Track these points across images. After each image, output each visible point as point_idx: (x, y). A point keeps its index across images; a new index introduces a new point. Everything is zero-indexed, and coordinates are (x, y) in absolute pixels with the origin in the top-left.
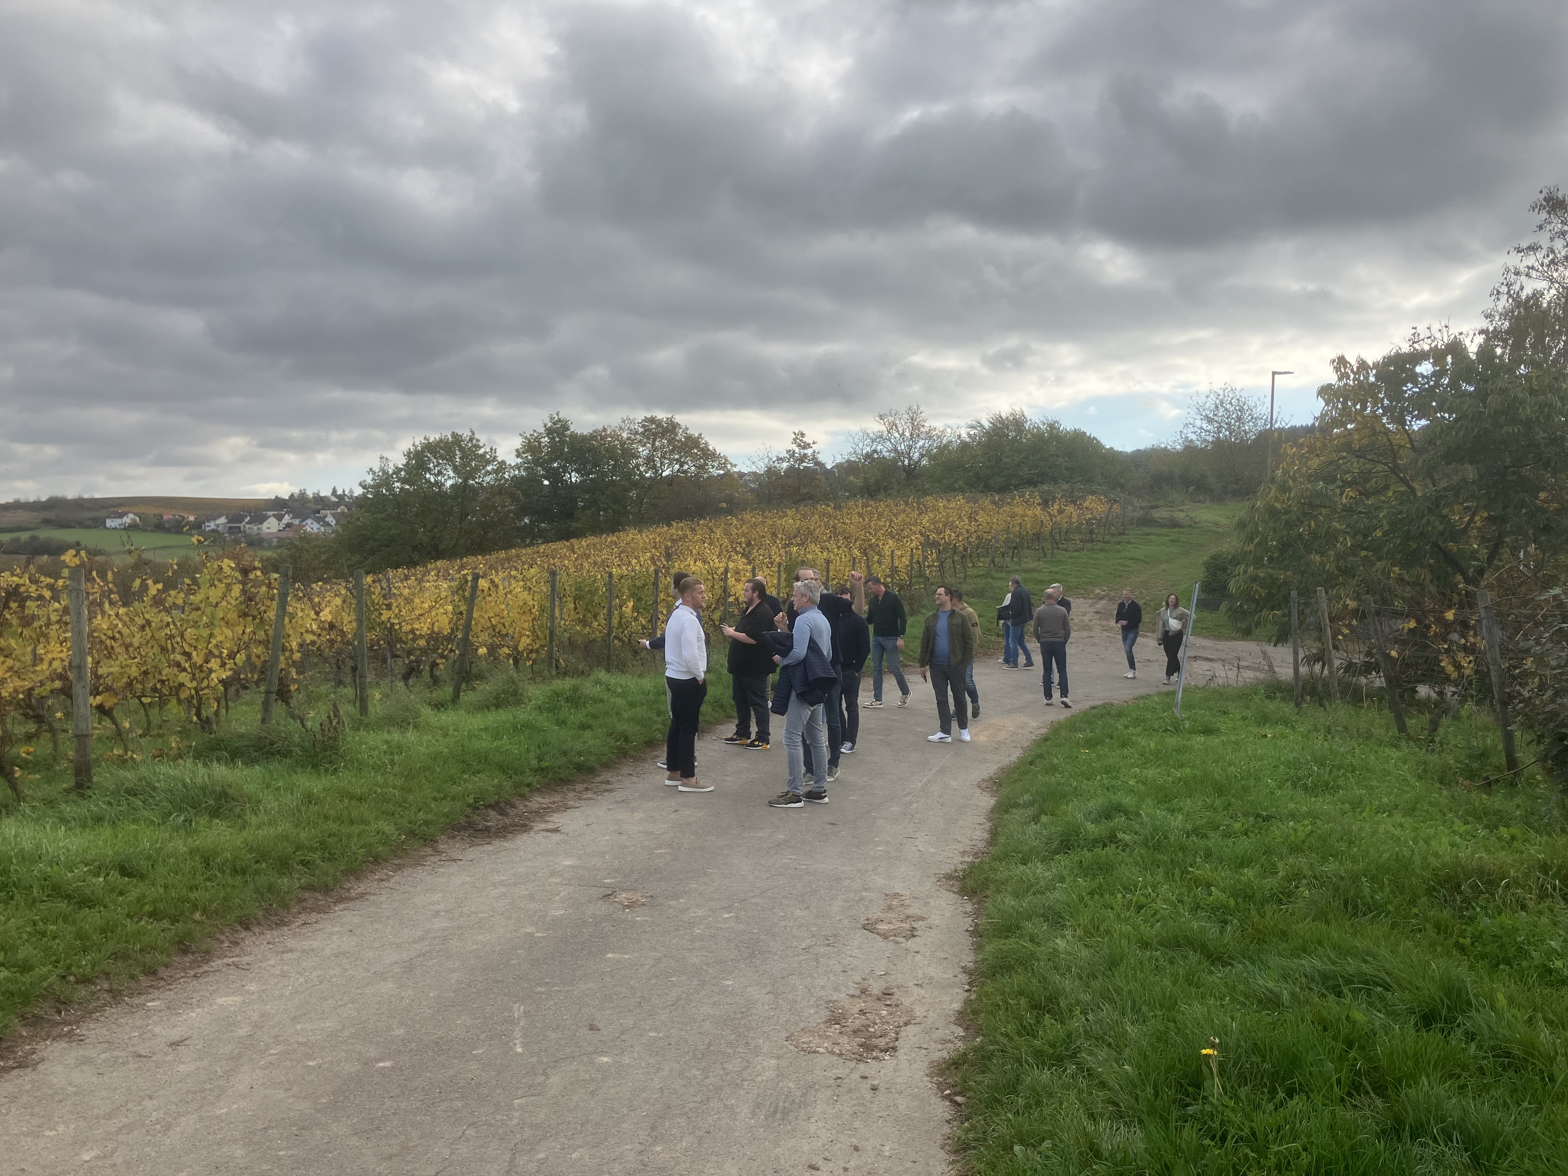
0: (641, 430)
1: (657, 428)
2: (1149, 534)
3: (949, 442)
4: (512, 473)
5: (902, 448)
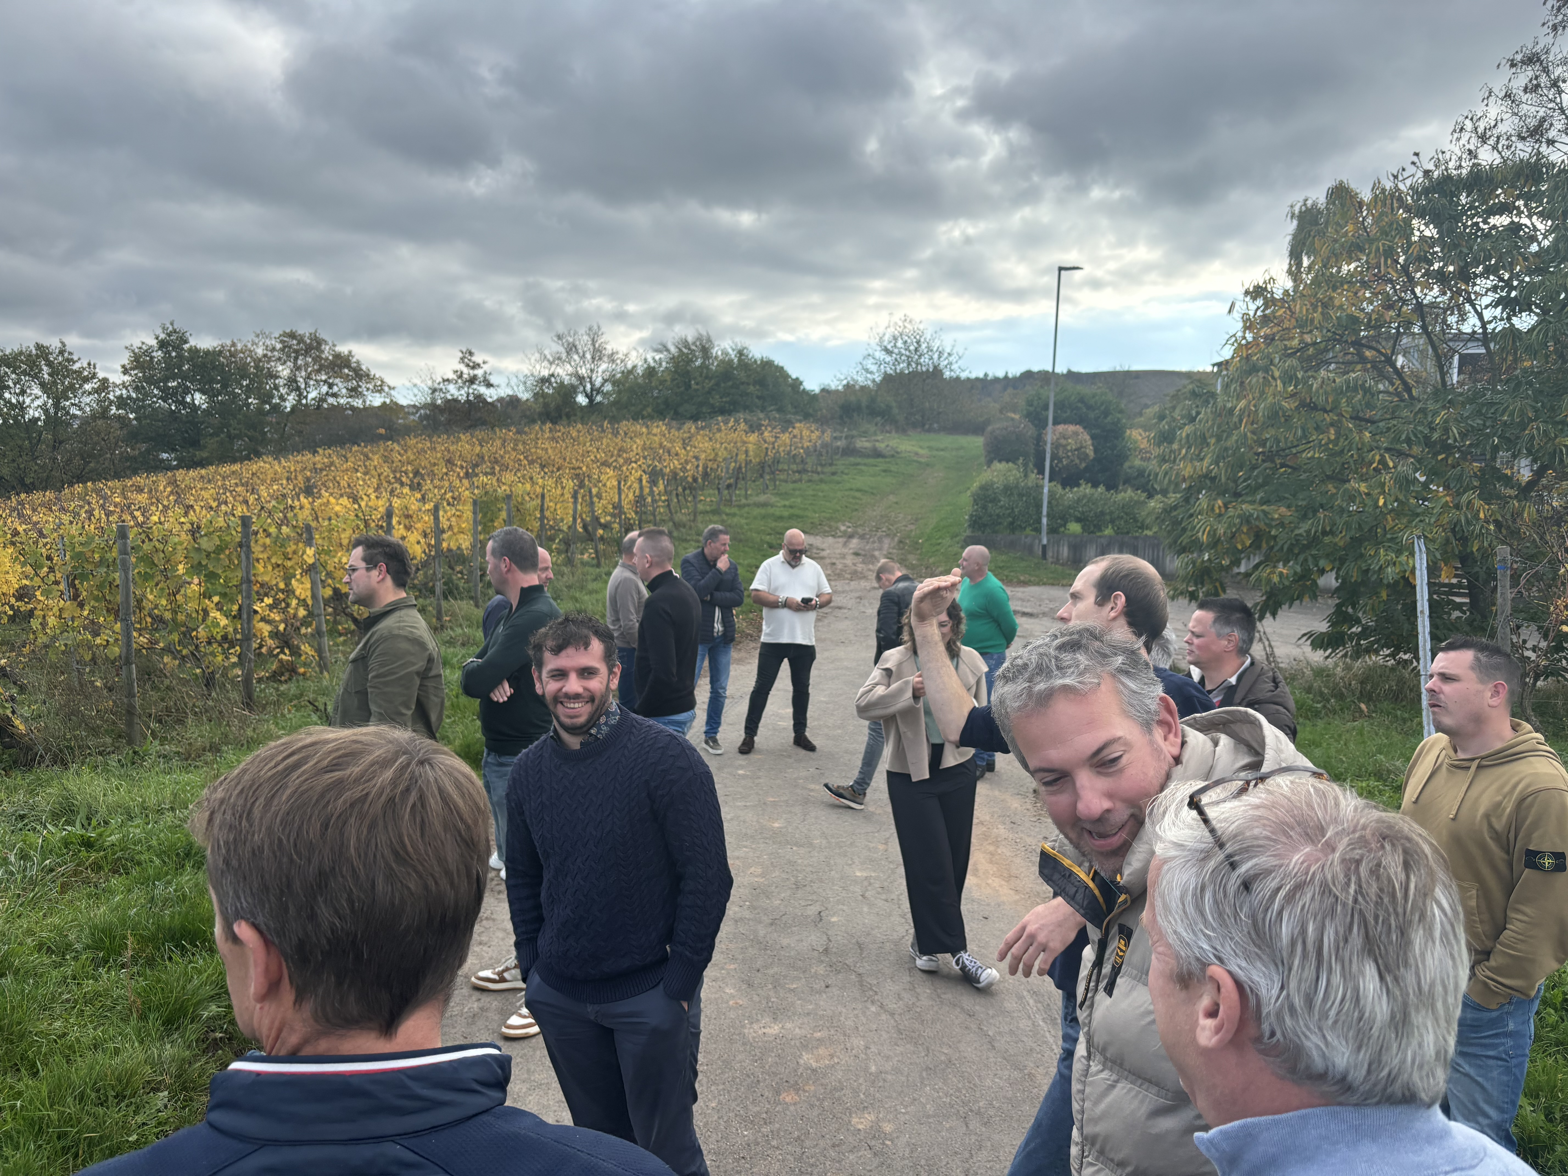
0: (279, 346)
1: (299, 343)
2: (858, 464)
3: (635, 367)
4: (118, 393)
5: (583, 371)
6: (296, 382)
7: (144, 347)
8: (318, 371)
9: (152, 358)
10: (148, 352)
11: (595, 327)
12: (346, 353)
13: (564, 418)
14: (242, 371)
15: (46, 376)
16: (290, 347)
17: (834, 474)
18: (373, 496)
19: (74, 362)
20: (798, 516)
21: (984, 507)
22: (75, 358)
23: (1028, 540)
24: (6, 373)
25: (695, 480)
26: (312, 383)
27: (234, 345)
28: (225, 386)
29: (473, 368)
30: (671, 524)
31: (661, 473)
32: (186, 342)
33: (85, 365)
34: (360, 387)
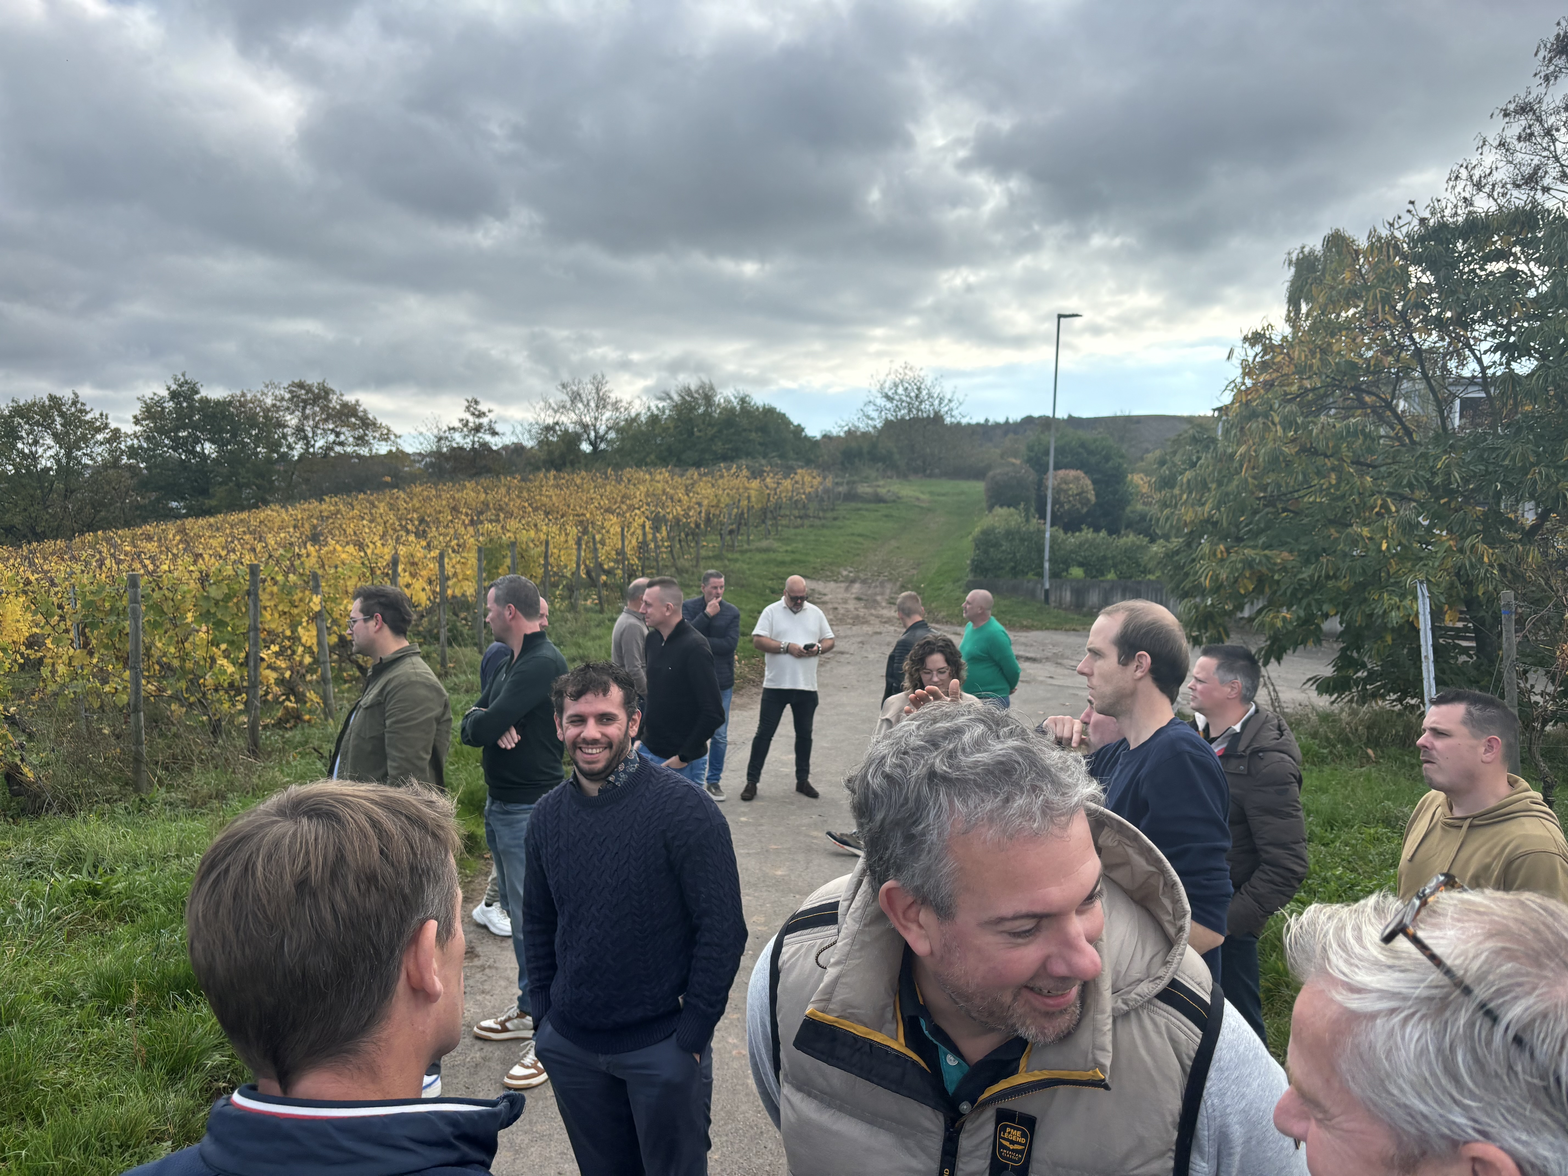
0: (287, 396)
1: (307, 393)
2: (859, 509)
3: (638, 415)
4: (129, 443)
5: (587, 419)
6: (303, 431)
7: (156, 398)
8: (326, 420)
9: (163, 408)
10: (160, 403)
11: (600, 376)
12: (353, 402)
13: (568, 465)
14: (252, 420)
15: (59, 427)
16: (298, 397)
17: (835, 519)
18: (379, 544)
19: (87, 413)
20: (800, 562)
21: (986, 552)
22: (88, 409)
23: (1031, 585)
24: (19, 424)
25: (698, 526)
26: (319, 432)
27: (243, 395)
28: (234, 435)
29: (479, 416)
30: (673, 569)
31: (664, 520)
32: (197, 393)
33: (98, 416)
34: (366, 435)
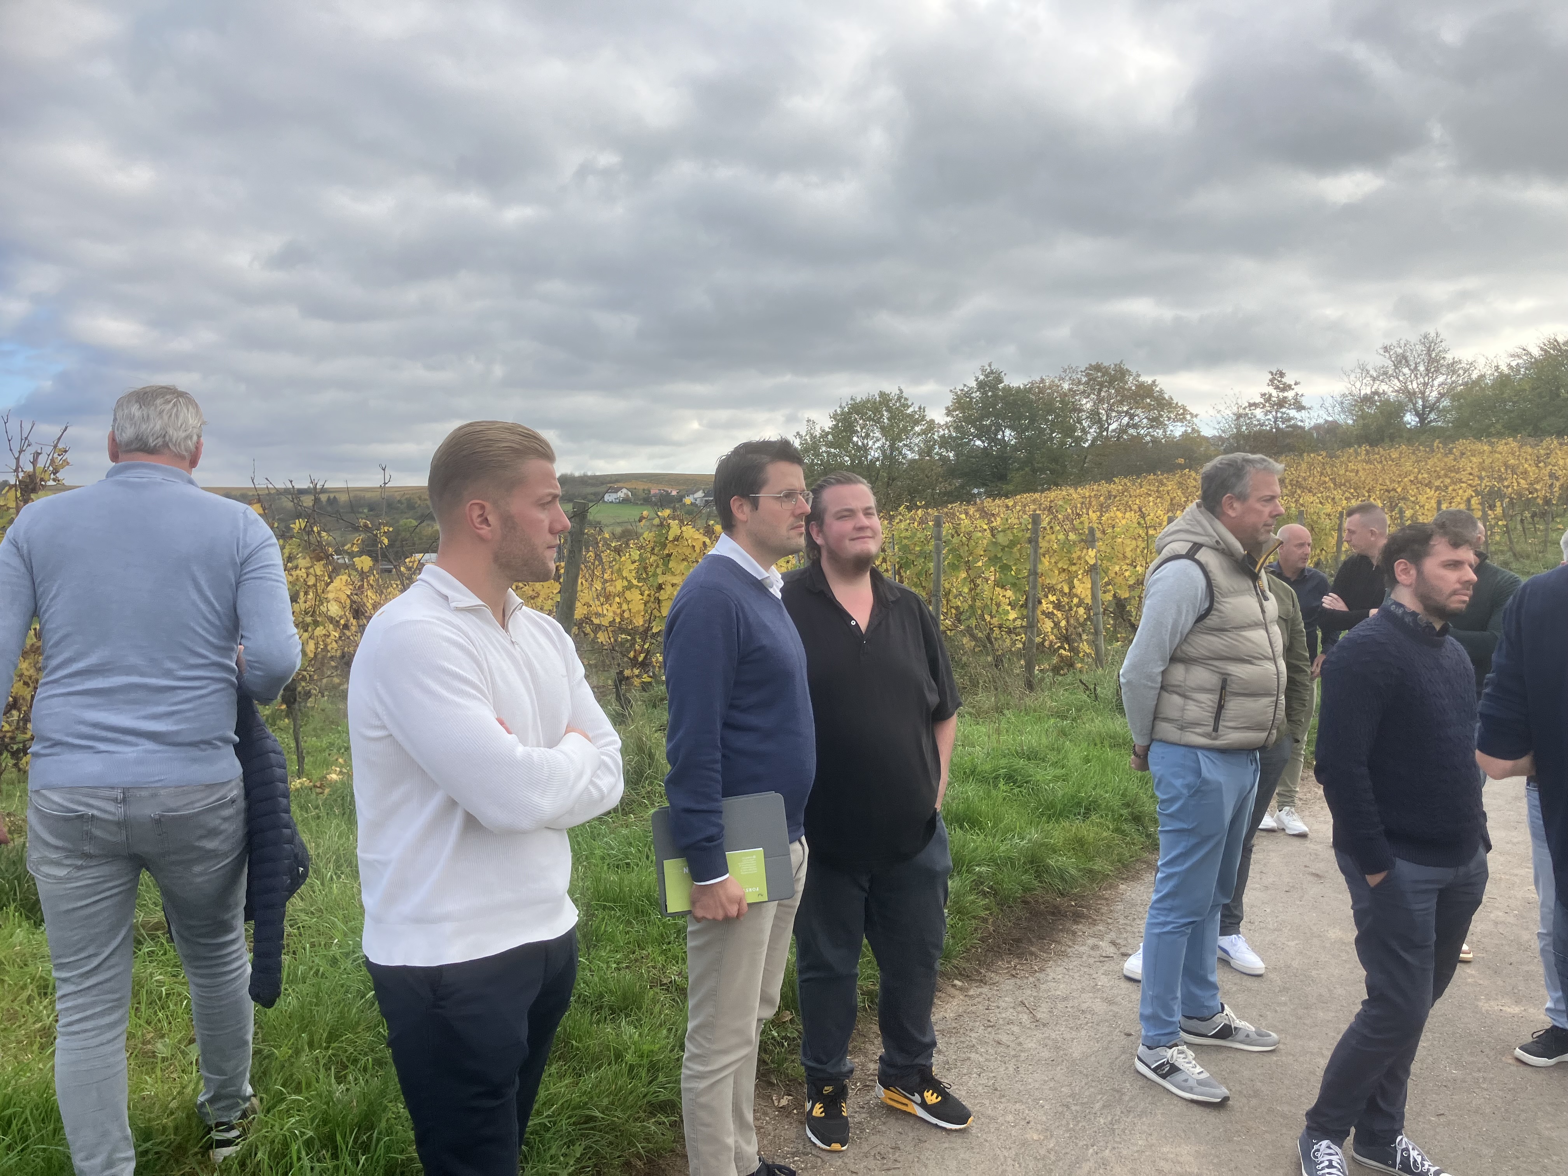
0: (1084, 379)
1: (1103, 376)
3: (1482, 377)
4: (942, 433)
5: (1414, 386)
7: (966, 389)
9: (971, 398)
10: (969, 394)
11: (1433, 335)
12: (1151, 382)
14: (1049, 406)
15: (886, 421)
16: (1095, 379)
19: (908, 407)
22: (910, 403)
26: (1114, 414)
27: (1042, 381)
29: (1284, 389)
32: (1001, 382)
33: (917, 409)
34: (1162, 416)
